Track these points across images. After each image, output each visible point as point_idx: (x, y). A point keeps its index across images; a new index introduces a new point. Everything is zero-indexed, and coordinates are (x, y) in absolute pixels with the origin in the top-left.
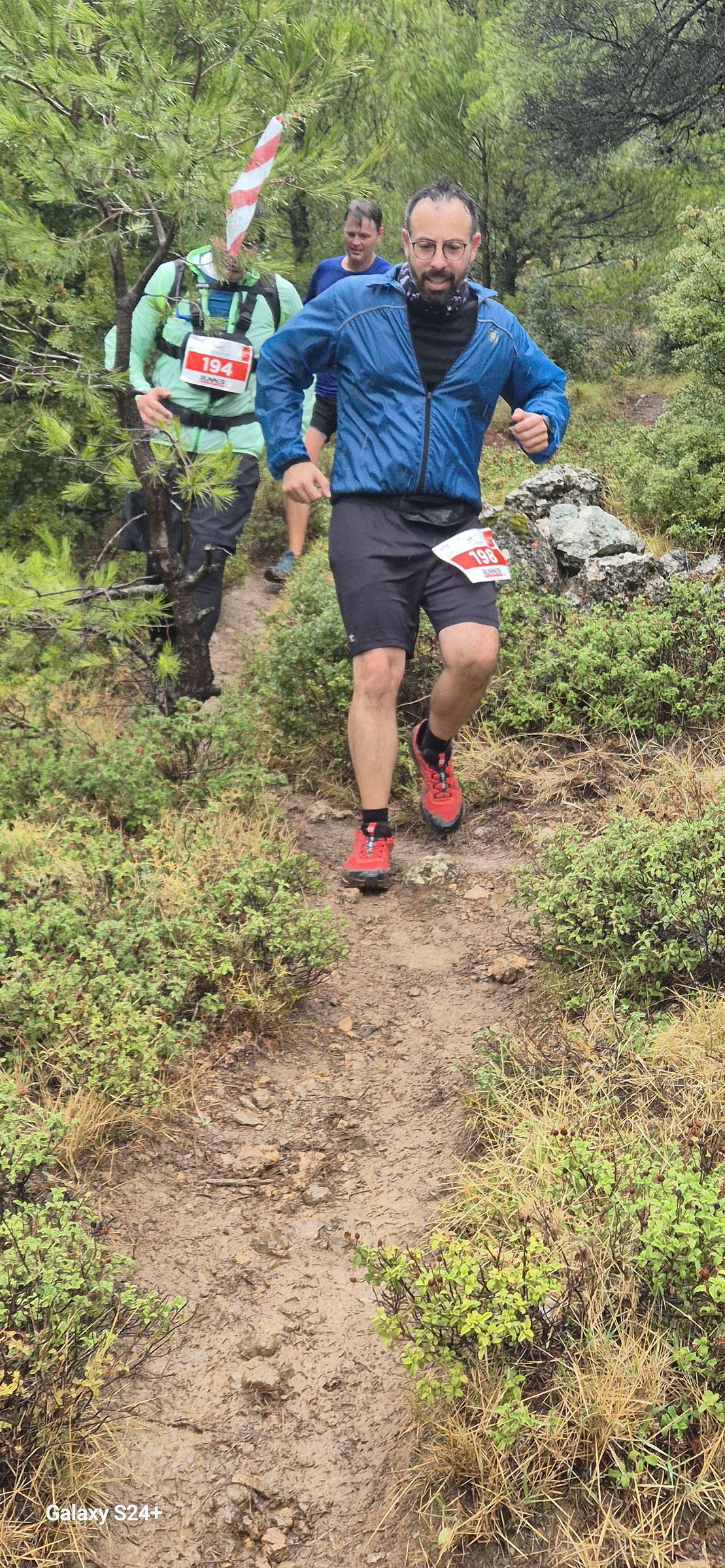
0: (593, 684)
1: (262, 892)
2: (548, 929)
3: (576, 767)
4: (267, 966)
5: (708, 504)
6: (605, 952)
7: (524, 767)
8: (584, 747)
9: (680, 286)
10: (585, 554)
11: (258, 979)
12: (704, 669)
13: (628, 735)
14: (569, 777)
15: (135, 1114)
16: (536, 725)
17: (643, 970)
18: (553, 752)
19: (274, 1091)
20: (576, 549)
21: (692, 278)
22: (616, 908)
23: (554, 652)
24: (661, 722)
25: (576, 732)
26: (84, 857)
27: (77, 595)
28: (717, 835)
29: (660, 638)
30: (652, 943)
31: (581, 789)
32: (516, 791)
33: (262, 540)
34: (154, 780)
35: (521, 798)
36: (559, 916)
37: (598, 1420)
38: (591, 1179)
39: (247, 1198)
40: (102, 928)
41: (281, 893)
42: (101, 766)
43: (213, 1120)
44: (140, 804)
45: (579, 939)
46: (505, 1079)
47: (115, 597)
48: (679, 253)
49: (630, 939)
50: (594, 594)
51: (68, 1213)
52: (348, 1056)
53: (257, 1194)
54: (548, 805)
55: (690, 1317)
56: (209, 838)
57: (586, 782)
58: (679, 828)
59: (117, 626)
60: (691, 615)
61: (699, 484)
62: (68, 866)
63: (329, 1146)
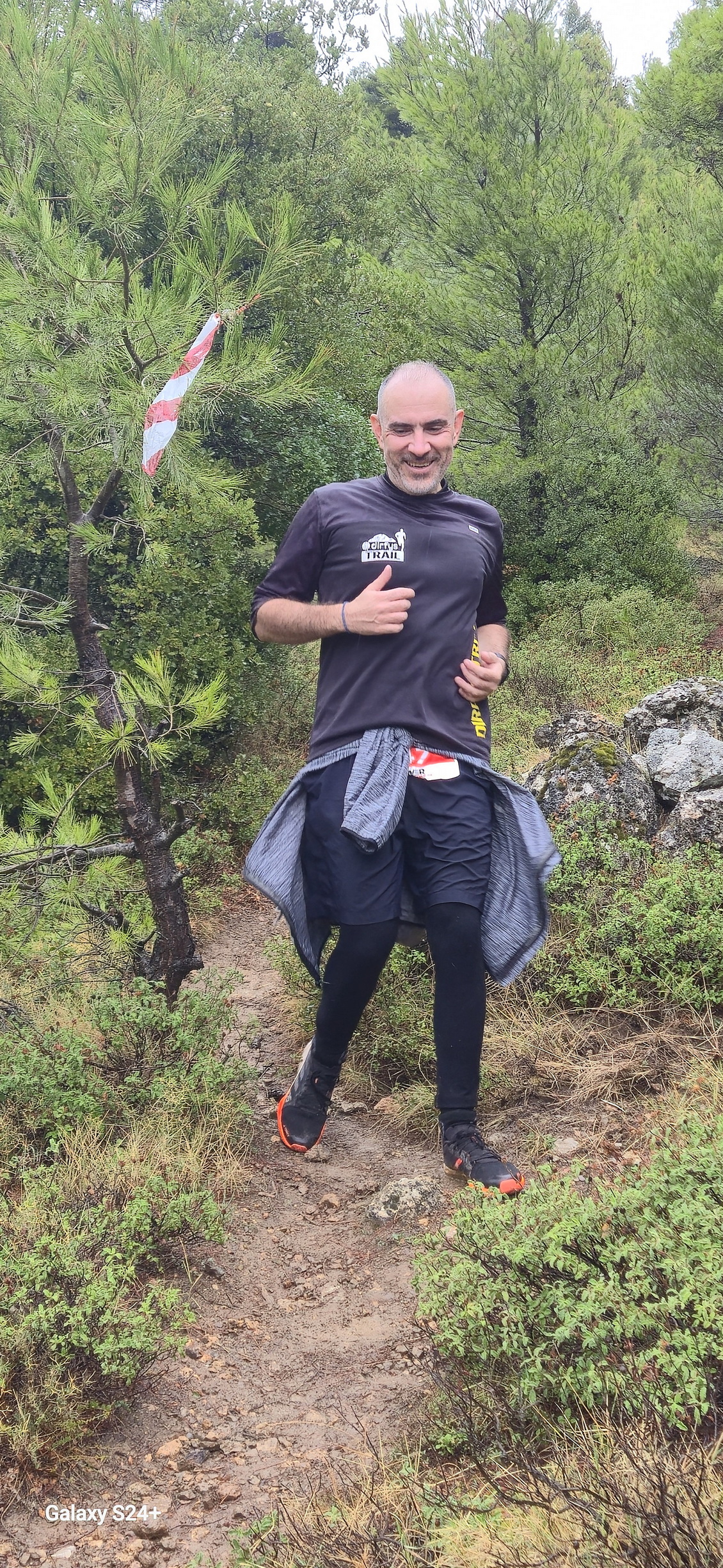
0: (662, 950)
10: (684, 785)
13: (704, 1012)
14: (615, 1069)
16: (595, 998)
20: (675, 781)
25: (641, 1008)
31: (631, 1083)
32: (549, 1086)
35: (554, 1095)
50: (688, 835)
54: (587, 1104)
57: (637, 1074)
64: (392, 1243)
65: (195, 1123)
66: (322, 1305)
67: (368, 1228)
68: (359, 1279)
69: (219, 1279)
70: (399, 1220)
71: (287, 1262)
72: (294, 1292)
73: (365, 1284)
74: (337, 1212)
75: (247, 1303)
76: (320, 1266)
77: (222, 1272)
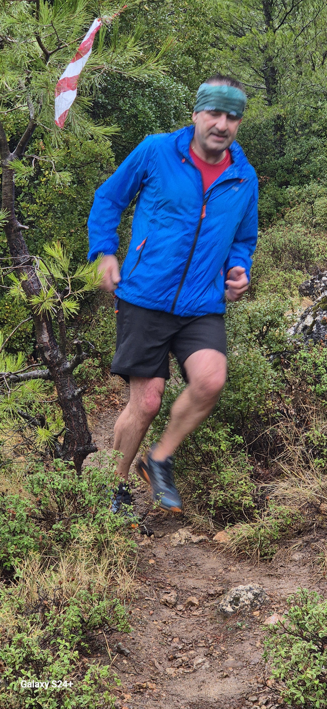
64: (238, 628)
65: (100, 554)
66: (195, 671)
67: (219, 620)
68: (218, 653)
69: (127, 656)
70: (240, 613)
71: (169, 643)
72: (176, 663)
73: (223, 656)
74: (197, 608)
75: (146, 672)
76: (191, 645)
77: (128, 651)
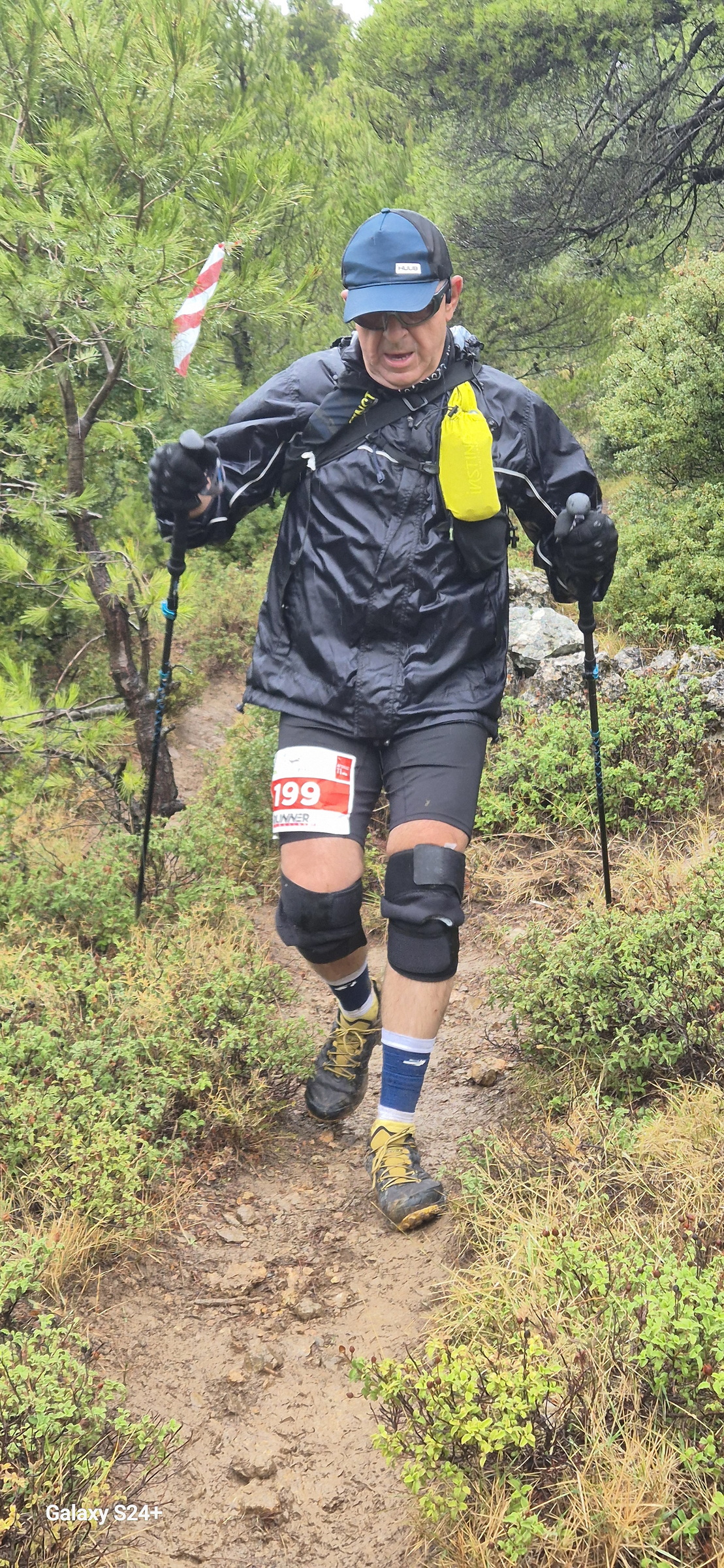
0: (556, 783)
1: (237, 1005)
2: (525, 1029)
3: (543, 866)
4: (245, 1080)
5: (658, 601)
6: (583, 1050)
7: (491, 868)
8: (550, 845)
9: (617, 390)
10: (540, 655)
11: (237, 1094)
12: (664, 763)
13: (593, 832)
14: (537, 876)
15: (119, 1236)
16: (500, 827)
17: (623, 1066)
18: (520, 852)
19: (258, 1207)
20: (531, 651)
21: (630, 382)
22: (593, 1005)
23: (515, 752)
24: (625, 817)
25: (542, 831)
26: (56, 978)
27: (38, 718)
28: (690, 925)
29: (619, 735)
30: (631, 1038)
31: (550, 887)
32: (485, 893)
33: (219, 657)
34: (122, 898)
35: (490, 899)
36: (537, 1015)
37: (606, 1527)
38: (584, 1279)
39: (236, 1318)
40: (78, 1048)
41: (255, 1004)
42: (69, 886)
43: (198, 1239)
44: (109, 923)
45: (557, 1038)
46: (491, 1182)
47: (77, 718)
48: (615, 360)
49: (608, 1034)
50: (551, 694)
51: (57, 1340)
52: (330, 1168)
53: (246, 1313)
54: (517, 905)
55: (694, 1416)
56: (181, 952)
57: (554, 880)
58: (651, 921)
59: (78, 746)
60: (649, 710)
61: (648, 581)
62: (43, 989)
63: (317, 1260)
